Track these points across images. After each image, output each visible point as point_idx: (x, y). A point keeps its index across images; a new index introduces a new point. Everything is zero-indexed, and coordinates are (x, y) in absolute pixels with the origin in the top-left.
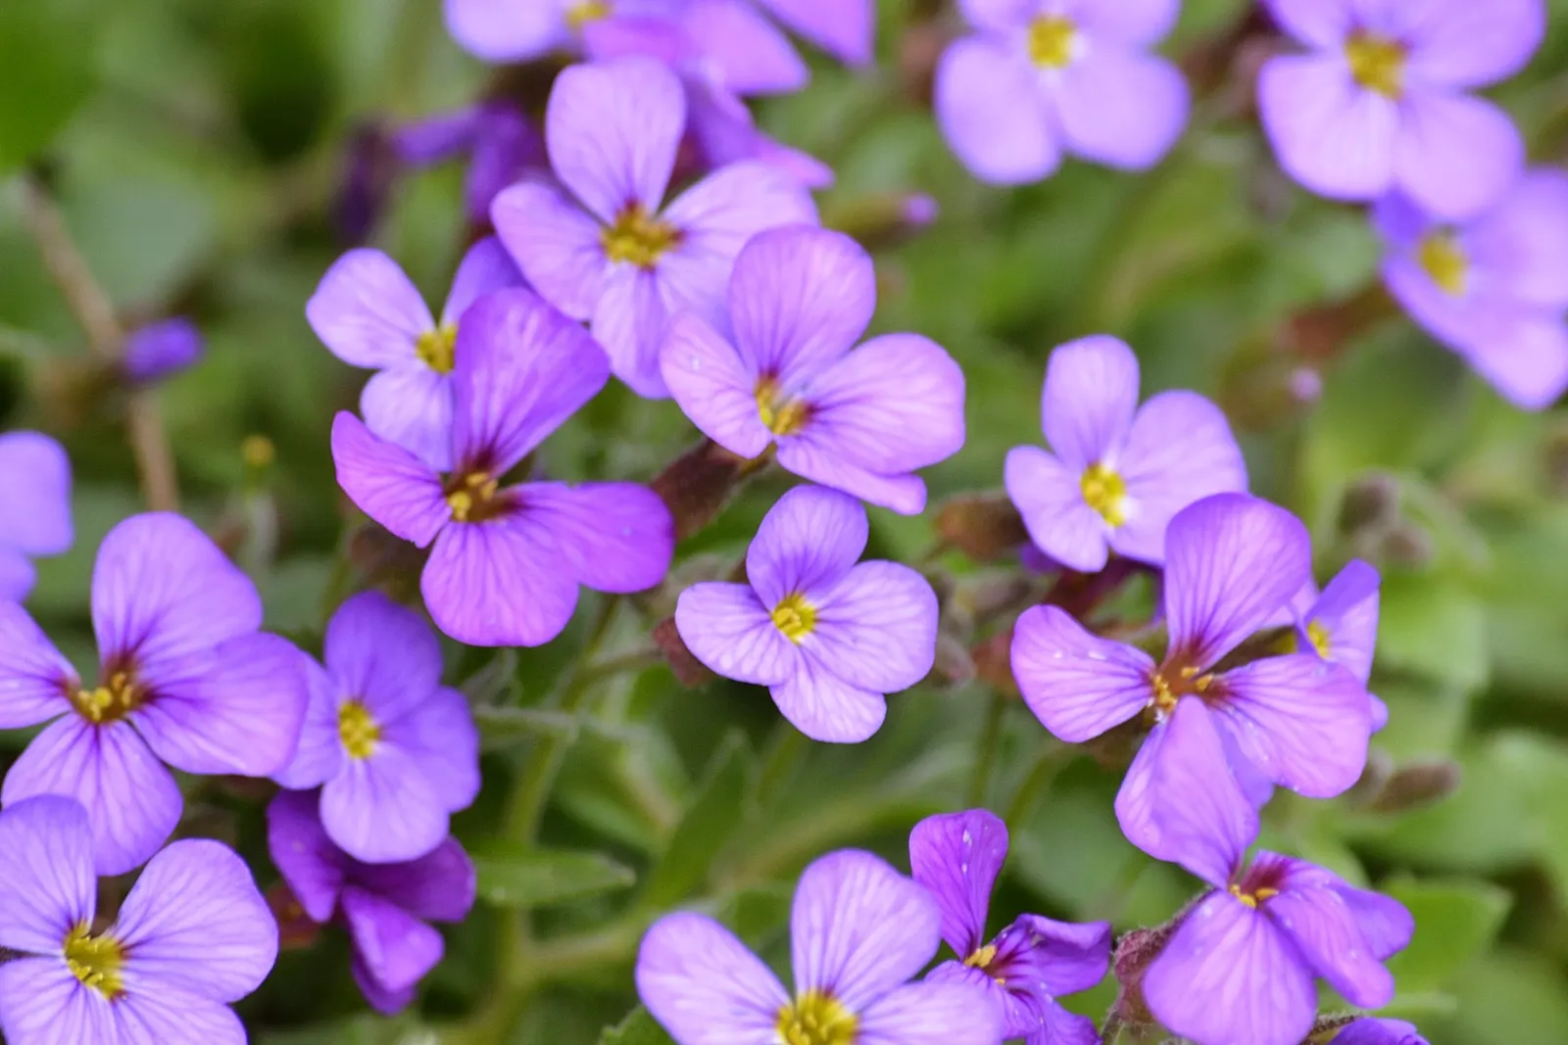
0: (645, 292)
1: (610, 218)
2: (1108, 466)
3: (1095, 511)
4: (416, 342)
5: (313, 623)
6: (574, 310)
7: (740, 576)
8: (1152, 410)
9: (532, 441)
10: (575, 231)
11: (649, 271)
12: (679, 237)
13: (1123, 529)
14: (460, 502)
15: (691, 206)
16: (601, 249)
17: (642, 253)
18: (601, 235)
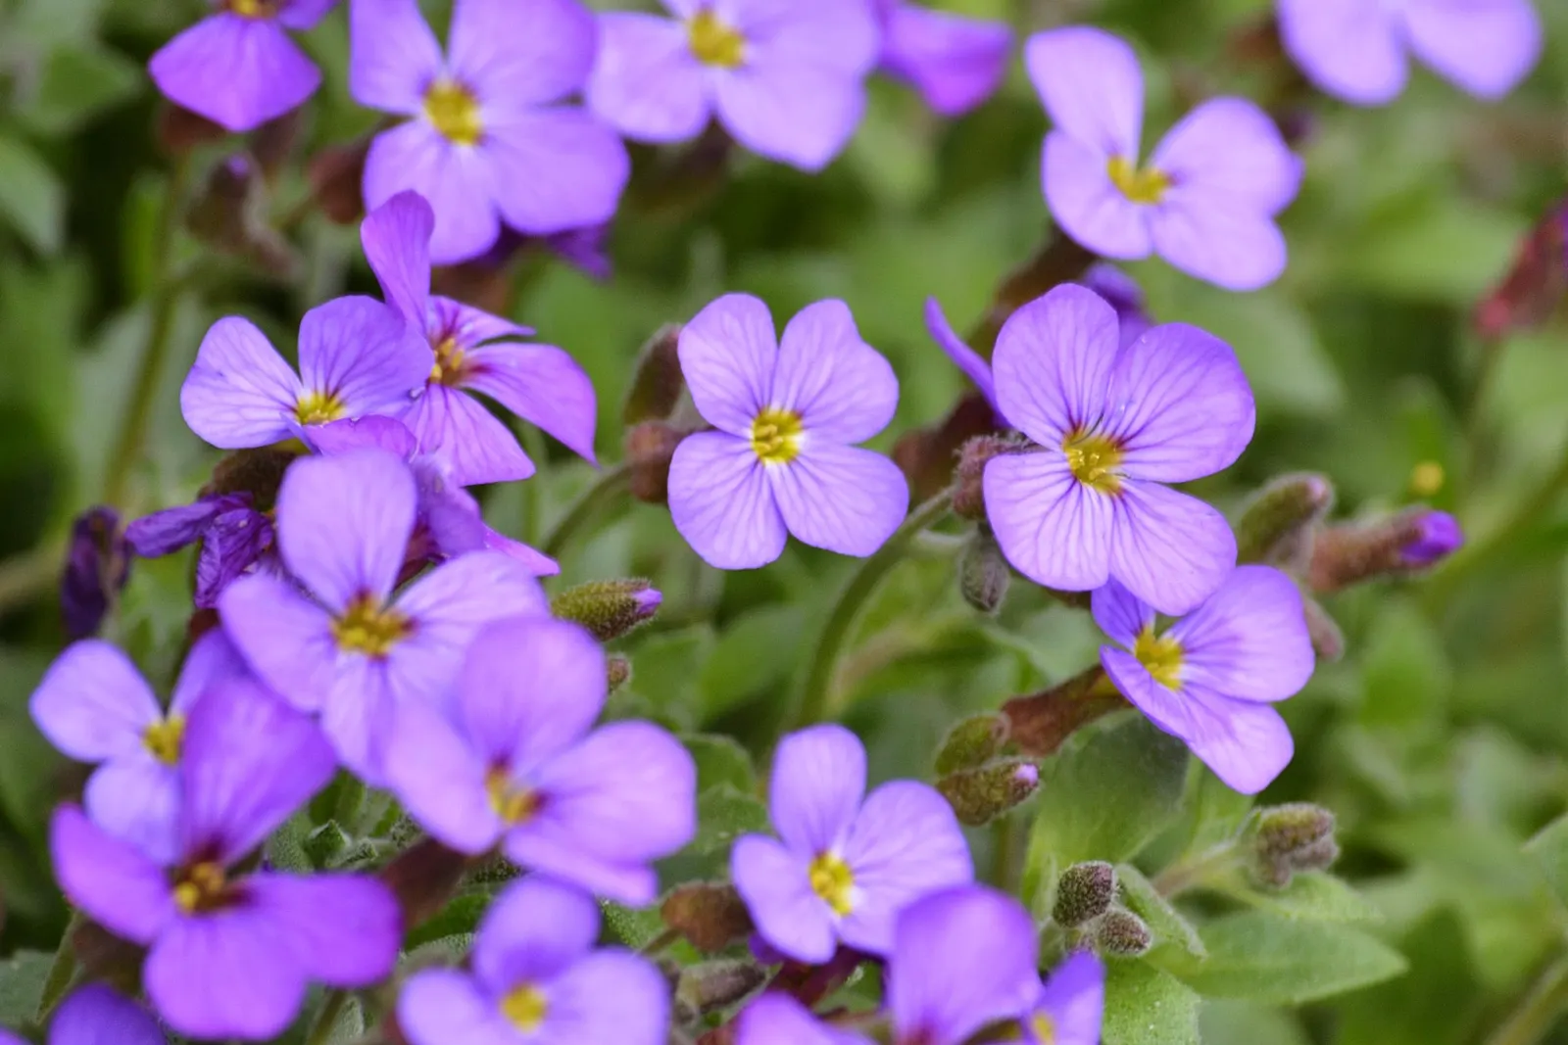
0: (376, 680)
1: (342, 610)
2: (835, 856)
3: (821, 899)
4: (143, 733)
5: (36, 1019)
6: (304, 701)
7: (467, 966)
8: (879, 798)
9: (261, 831)
10: (304, 621)
11: (380, 661)
12: (410, 626)
13: (850, 918)
14: (186, 895)
15: (423, 595)
16: (332, 640)
17: (373, 641)
18: (333, 626)
